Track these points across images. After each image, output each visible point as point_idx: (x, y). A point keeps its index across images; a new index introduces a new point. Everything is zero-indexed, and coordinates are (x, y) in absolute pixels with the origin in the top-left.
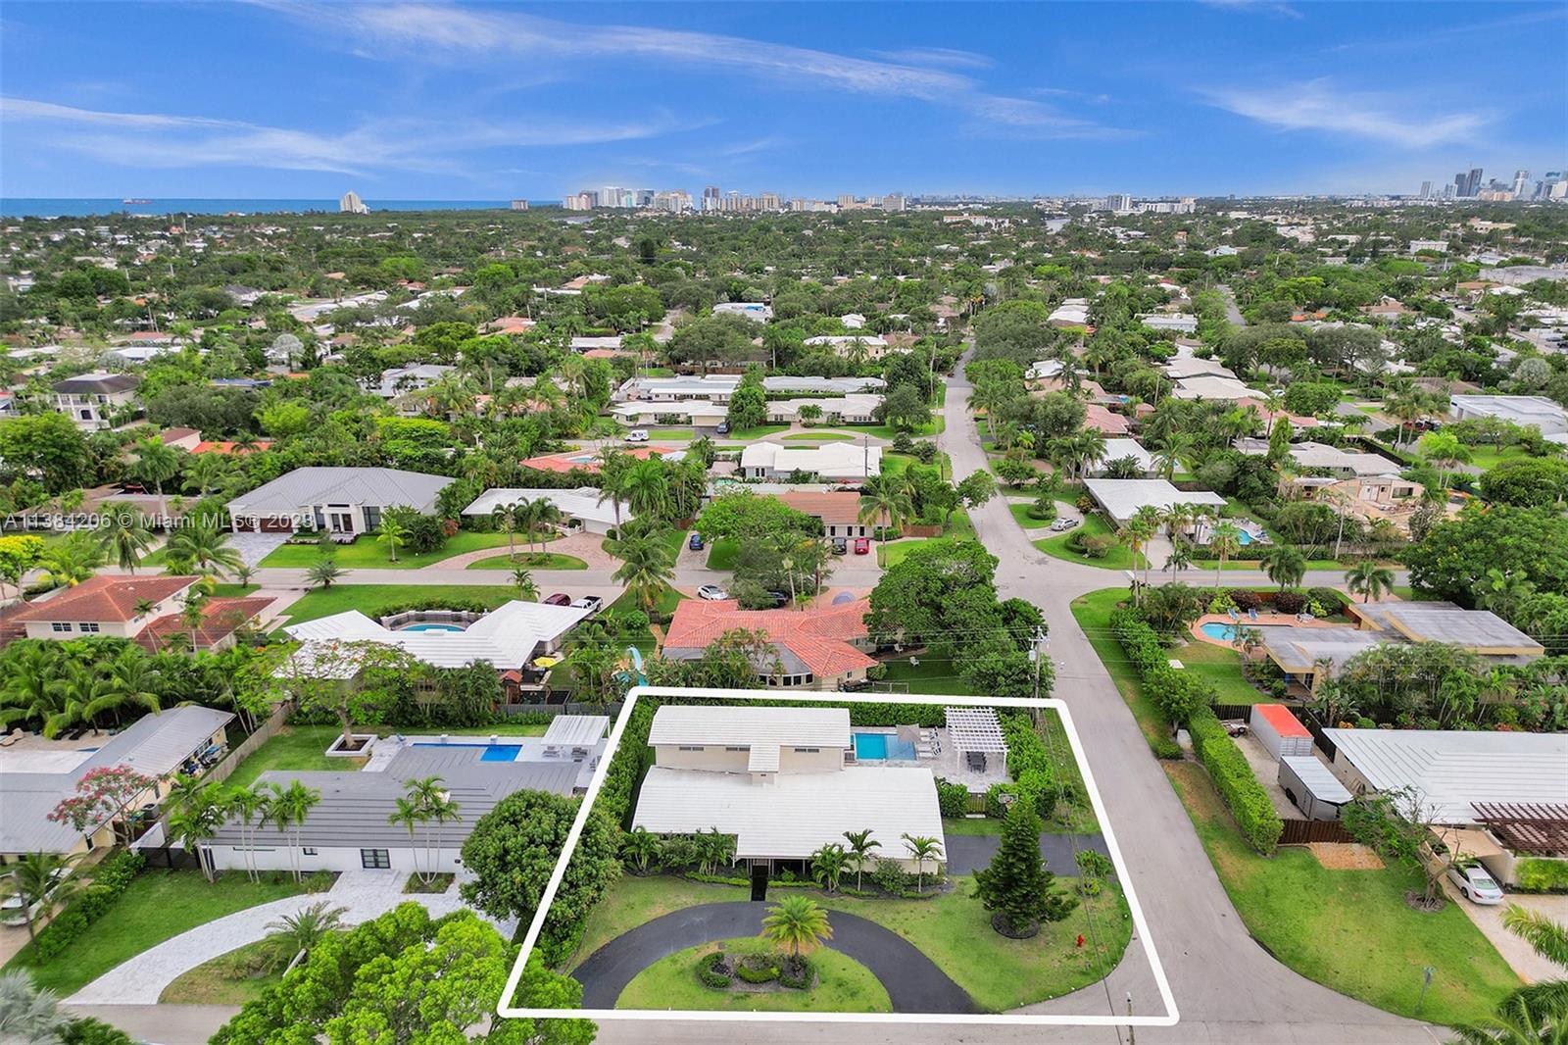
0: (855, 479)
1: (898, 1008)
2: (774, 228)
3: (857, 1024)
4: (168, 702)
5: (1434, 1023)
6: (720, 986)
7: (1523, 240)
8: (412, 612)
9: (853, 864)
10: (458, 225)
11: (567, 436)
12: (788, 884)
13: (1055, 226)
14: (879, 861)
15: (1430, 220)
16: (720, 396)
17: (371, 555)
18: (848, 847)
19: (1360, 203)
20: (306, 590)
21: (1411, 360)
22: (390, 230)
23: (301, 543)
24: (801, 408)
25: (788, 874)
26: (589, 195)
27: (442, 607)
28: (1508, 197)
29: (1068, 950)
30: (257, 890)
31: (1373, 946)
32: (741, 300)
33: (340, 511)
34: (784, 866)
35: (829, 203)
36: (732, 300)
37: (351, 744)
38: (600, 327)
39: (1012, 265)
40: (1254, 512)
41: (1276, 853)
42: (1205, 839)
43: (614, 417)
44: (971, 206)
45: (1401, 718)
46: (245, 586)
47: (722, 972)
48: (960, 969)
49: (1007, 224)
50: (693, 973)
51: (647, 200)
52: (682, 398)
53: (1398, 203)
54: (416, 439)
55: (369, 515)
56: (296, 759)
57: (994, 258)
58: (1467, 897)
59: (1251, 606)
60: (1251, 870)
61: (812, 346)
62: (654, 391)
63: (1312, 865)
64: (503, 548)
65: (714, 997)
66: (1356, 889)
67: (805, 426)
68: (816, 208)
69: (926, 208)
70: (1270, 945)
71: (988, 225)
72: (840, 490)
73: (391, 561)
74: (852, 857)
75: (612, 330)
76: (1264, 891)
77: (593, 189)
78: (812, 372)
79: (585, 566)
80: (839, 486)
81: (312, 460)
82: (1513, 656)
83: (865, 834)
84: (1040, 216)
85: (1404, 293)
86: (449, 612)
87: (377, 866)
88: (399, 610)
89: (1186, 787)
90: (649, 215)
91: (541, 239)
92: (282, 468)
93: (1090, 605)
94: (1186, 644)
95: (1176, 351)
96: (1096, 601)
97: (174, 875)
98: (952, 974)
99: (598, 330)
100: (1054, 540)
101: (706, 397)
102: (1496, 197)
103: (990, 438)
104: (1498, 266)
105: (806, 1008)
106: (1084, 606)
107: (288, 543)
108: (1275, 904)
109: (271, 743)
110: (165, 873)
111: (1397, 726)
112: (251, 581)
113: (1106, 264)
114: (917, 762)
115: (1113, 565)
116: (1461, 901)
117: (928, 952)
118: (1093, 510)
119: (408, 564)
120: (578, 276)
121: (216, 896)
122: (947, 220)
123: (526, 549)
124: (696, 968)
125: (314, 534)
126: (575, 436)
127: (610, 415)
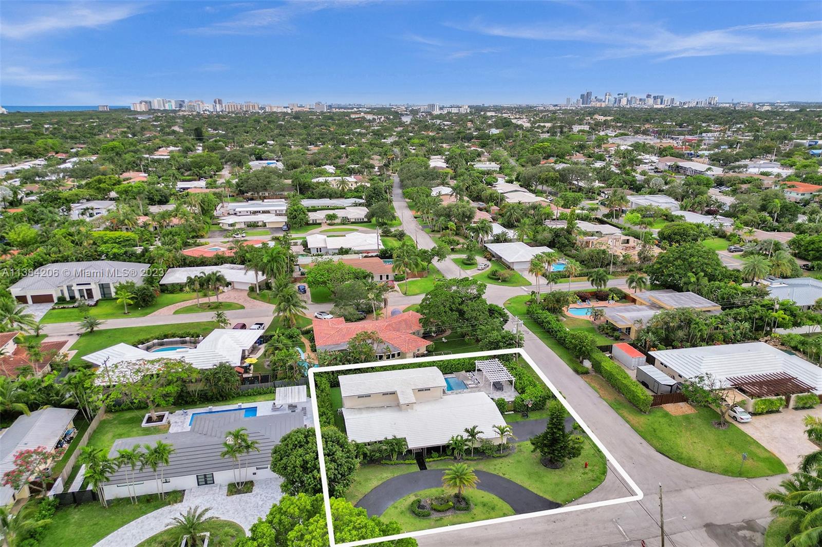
0: (373, 251)
1: (518, 511)
2: (262, 121)
3: (502, 524)
4: (34, 407)
5: (748, 478)
6: (426, 516)
7: (619, 124)
8: (156, 341)
9: (470, 444)
10: (71, 120)
11: (197, 237)
12: (435, 459)
13: (407, 119)
14: (482, 440)
15: (577, 116)
16: (276, 211)
17: (110, 311)
18: (466, 436)
19: (542, 108)
20: (78, 334)
21: (600, 181)
22: (29, 123)
23: (62, 308)
24: (327, 215)
25: (435, 454)
26: (146, 102)
27: (173, 336)
28: (603, 105)
29: (582, 471)
30: (138, 508)
31: (709, 448)
32: (261, 159)
33: (84, 288)
34: (431, 450)
35: (286, 107)
36: (257, 159)
37: (155, 418)
38: (188, 176)
39: (397, 139)
40: (565, 255)
41: (650, 412)
42: (617, 410)
43: (221, 225)
44: (360, 109)
45: (675, 343)
46: (37, 336)
47: (424, 509)
48: (537, 488)
49: (383, 119)
50: (408, 512)
51: (181, 106)
52: (255, 213)
53: (558, 108)
54: (119, 243)
55: (103, 288)
56: (124, 431)
57: (387, 136)
58: (736, 420)
59: (587, 299)
60: (642, 420)
61: (318, 183)
62: (238, 210)
63: (667, 415)
64: (190, 301)
65: (425, 522)
66: (690, 423)
67: (329, 225)
68: (279, 110)
69: (337, 110)
70: (667, 454)
71: (374, 119)
72: (366, 257)
73: (125, 313)
74: (470, 441)
75: (196, 177)
76: (652, 430)
77: (147, 99)
78: (322, 196)
79: (243, 307)
80: (364, 255)
81: (53, 259)
82: (709, 311)
83: (474, 428)
84: (397, 115)
85: (582, 150)
86: (178, 339)
87: (206, 483)
88: (148, 341)
89: (597, 387)
90: (185, 114)
91: (128, 128)
92: (34, 265)
93: (512, 305)
94: (565, 319)
95: (497, 180)
96: (515, 302)
97: (79, 507)
98: (535, 491)
99: (188, 178)
100: (481, 274)
101: (268, 212)
102: (598, 105)
103: (427, 226)
104: (615, 136)
105: (473, 519)
106: (510, 305)
107: (54, 309)
108: (661, 435)
109: (102, 424)
110: (73, 507)
111: (674, 347)
112: (41, 332)
113: (442, 138)
114: (469, 390)
115: (513, 285)
116: (734, 423)
117: (518, 482)
118: (493, 259)
119: (136, 314)
120: (160, 148)
121: (113, 515)
122: (353, 116)
123: (206, 300)
124: (409, 509)
125: (68, 302)
126: (202, 237)
127: (219, 224)
